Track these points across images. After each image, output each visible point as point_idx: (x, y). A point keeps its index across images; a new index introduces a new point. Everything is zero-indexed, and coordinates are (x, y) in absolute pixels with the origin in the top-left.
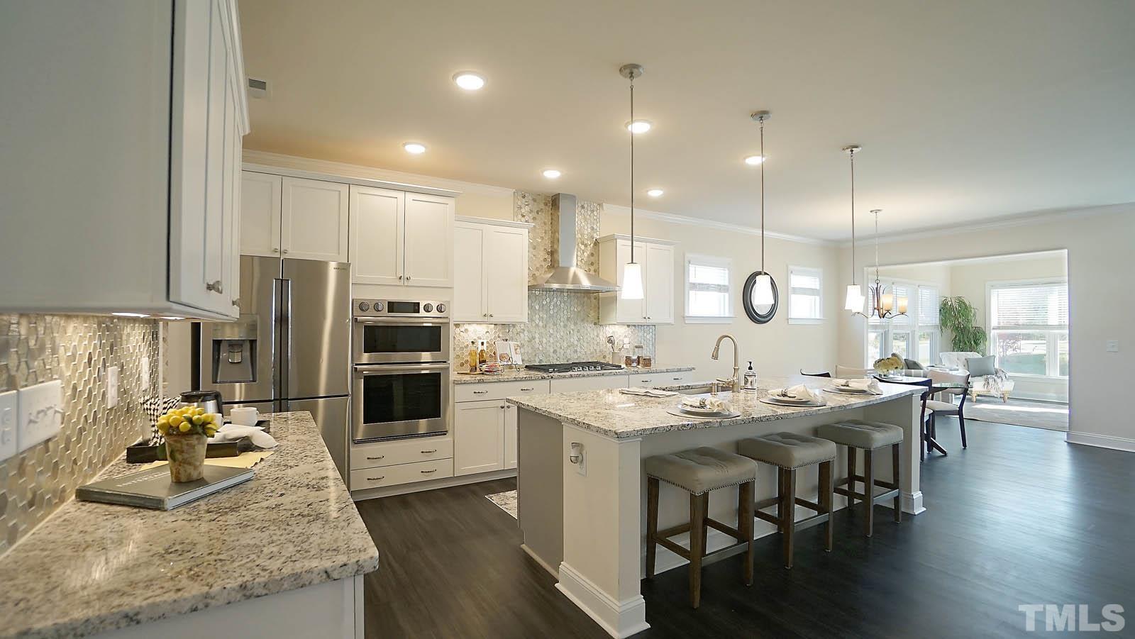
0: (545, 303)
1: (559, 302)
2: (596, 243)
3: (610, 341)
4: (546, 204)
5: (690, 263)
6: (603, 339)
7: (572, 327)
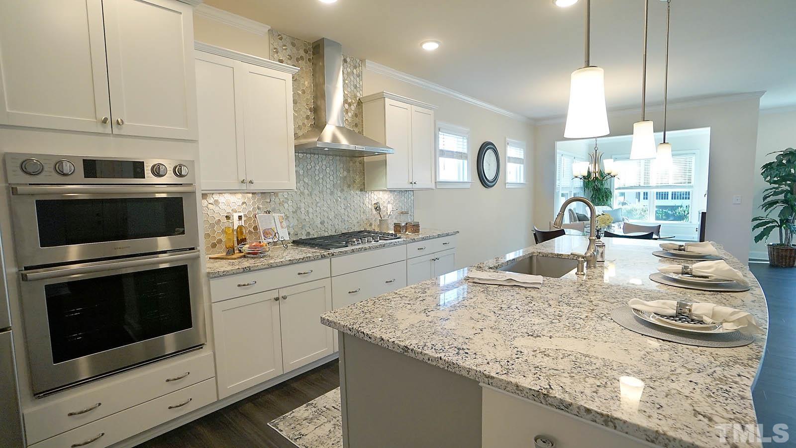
0: (309, 167)
1: (324, 167)
2: (360, 103)
3: (377, 208)
4: (306, 52)
5: (439, 130)
6: (370, 206)
7: (339, 194)
